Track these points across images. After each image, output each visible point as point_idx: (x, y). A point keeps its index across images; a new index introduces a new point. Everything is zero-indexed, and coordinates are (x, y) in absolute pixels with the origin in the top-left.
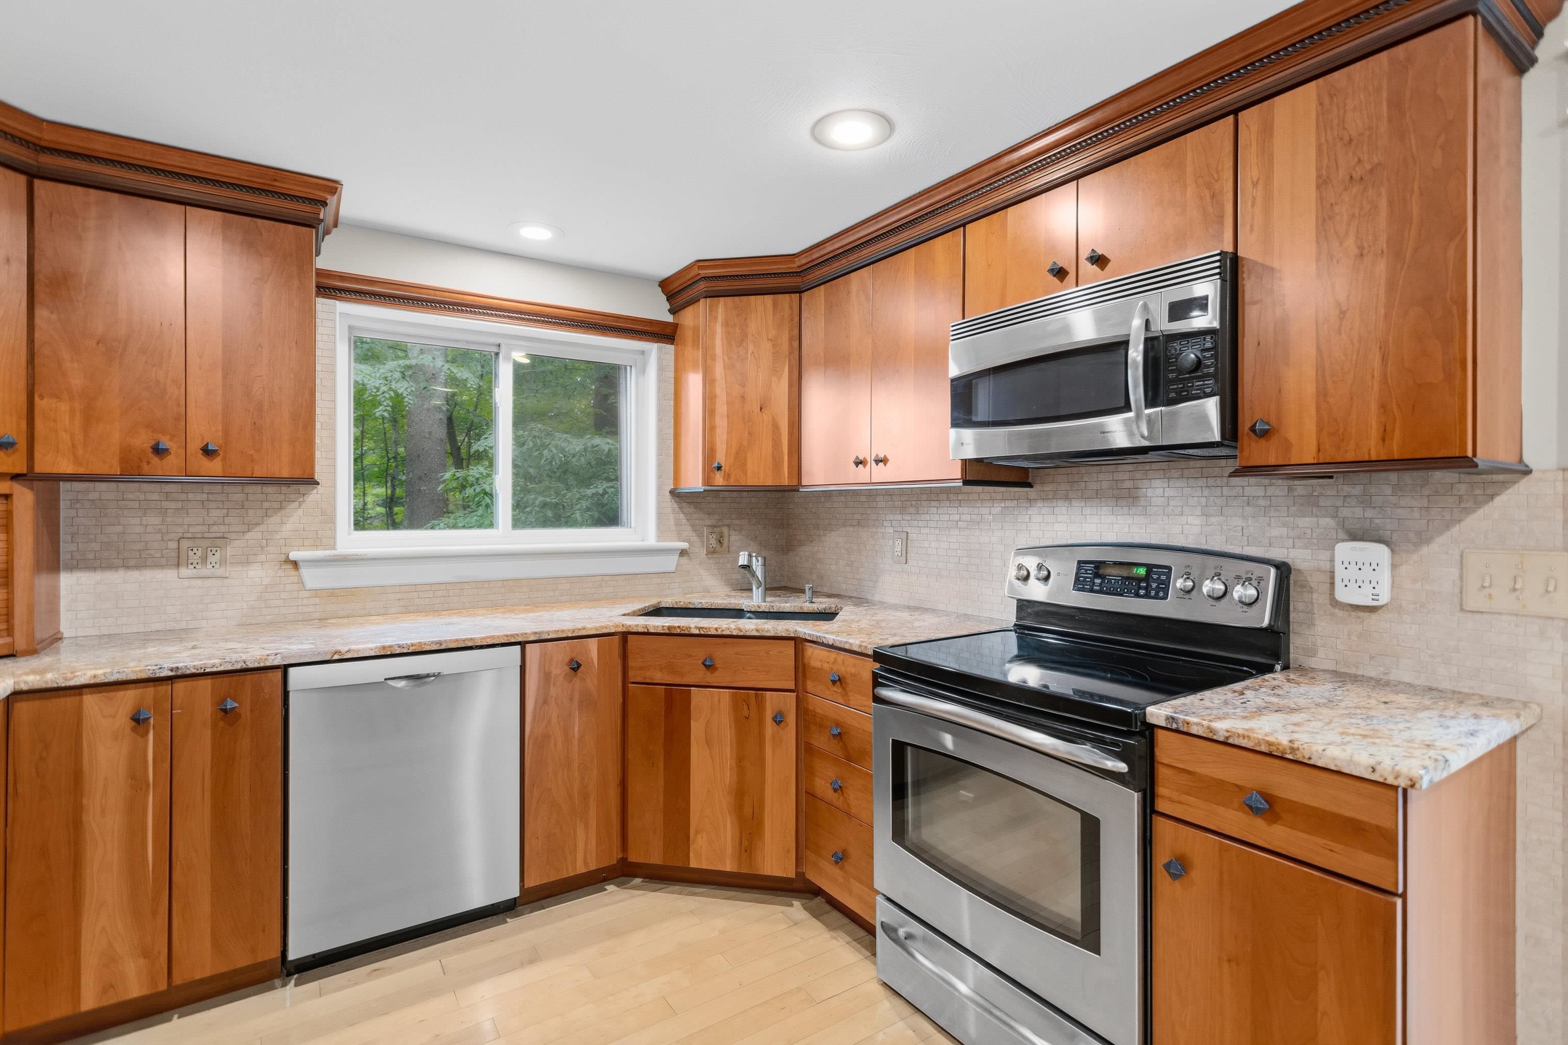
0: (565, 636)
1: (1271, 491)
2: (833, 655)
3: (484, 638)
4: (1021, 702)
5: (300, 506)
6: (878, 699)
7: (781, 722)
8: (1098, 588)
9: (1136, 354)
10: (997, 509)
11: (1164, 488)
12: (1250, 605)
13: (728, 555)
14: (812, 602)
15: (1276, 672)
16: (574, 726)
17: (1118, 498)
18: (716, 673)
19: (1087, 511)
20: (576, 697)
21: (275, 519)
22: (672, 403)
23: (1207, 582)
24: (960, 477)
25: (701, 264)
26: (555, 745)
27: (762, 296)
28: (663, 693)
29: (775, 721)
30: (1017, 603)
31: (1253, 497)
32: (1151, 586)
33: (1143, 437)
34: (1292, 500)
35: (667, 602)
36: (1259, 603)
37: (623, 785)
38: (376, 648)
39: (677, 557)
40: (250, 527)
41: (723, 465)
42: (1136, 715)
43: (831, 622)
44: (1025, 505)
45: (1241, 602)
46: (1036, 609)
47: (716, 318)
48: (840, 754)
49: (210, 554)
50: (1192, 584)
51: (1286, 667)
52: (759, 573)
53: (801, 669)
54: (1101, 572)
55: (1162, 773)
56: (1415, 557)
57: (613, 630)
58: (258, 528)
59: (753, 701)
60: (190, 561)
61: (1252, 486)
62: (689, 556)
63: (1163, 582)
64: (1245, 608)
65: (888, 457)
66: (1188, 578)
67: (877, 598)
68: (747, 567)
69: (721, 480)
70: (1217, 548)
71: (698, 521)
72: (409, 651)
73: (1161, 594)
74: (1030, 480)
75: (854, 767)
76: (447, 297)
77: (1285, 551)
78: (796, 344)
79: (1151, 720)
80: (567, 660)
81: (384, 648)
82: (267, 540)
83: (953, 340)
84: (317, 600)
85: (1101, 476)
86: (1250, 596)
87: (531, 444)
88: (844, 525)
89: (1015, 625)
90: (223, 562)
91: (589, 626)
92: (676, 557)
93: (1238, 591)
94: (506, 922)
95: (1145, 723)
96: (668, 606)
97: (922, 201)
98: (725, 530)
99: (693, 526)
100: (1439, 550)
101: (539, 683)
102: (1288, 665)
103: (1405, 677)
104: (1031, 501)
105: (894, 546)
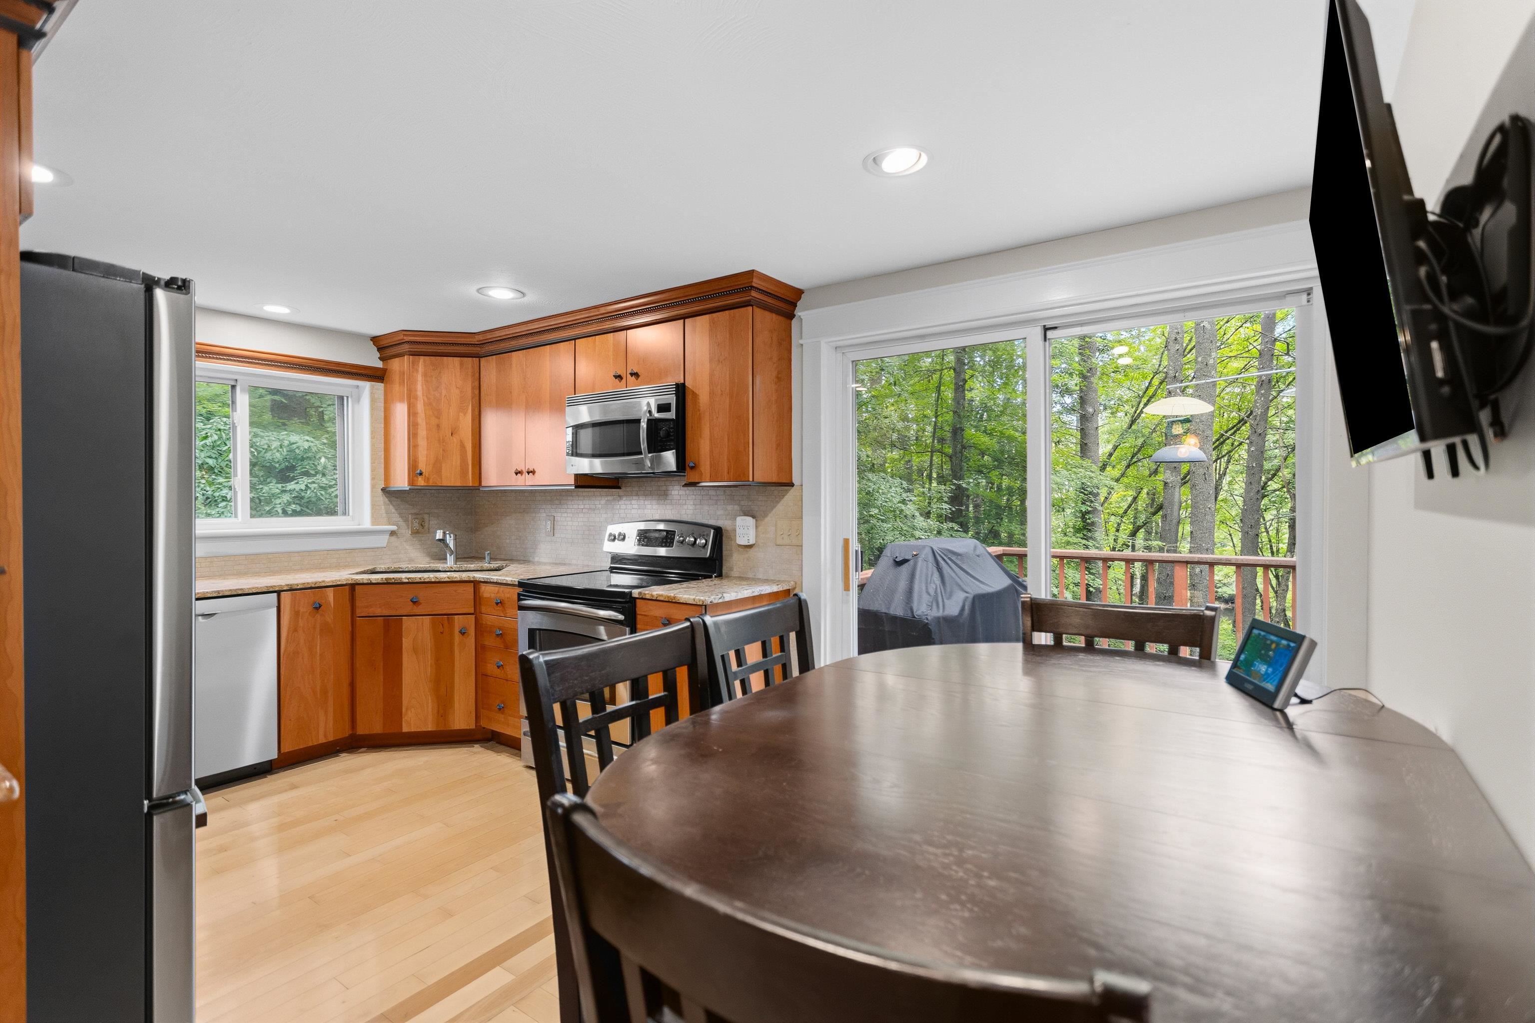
0: (309, 586)
1: (718, 492)
2: (497, 588)
3: (250, 589)
6: (521, 608)
7: (464, 633)
8: (645, 544)
9: (644, 425)
10: (603, 502)
12: (702, 547)
13: (428, 535)
14: (490, 563)
15: (712, 578)
16: (317, 646)
18: (420, 607)
19: (646, 502)
20: (318, 626)
22: (383, 426)
23: (688, 538)
24: (573, 484)
25: (405, 333)
26: (303, 658)
27: (452, 358)
28: (381, 622)
29: (461, 634)
30: (612, 555)
32: (667, 541)
33: (648, 467)
34: (725, 497)
35: (381, 567)
36: (707, 547)
37: (352, 686)
41: (424, 471)
42: (629, 593)
43: (500, 572)
44: (617, 499)
46: (620, 558)
47: (417, 371)
48: (502, 646)
50: (682, 539)
52: (452, 545)
53: (477, 599)
54: (647, 535)
55: (640, 617)
56: (763, 522)
57: (344, 583)
59: (446, 622)
61: (711, 490)
62: (397, 536)
63: (672, 539)
64: (700, 549)
65: (536, 470)
66: (681, 536)
67: (536, 559)
68: (443, 541)
69: (423, 482)
71: (404, 511)
73: (671, 545)
74: (620, 485)
77: (719, 522)
78: (477, 392)
79: (634, 595)
80: (311, 602)
86: (703, 543)
89: (610, 568)
91: (327, 580)
92: (387, 537)
93: (698, 542)
94: (267, 777)
95: (631, 597)
97: (552, 321)
98: (426, 517)
99: (400, 514)
100: (770, 519)
101: (291, 618)
102: (720, 575)
103: (760, 576)
104: (620, 497)
105: (546, 525)
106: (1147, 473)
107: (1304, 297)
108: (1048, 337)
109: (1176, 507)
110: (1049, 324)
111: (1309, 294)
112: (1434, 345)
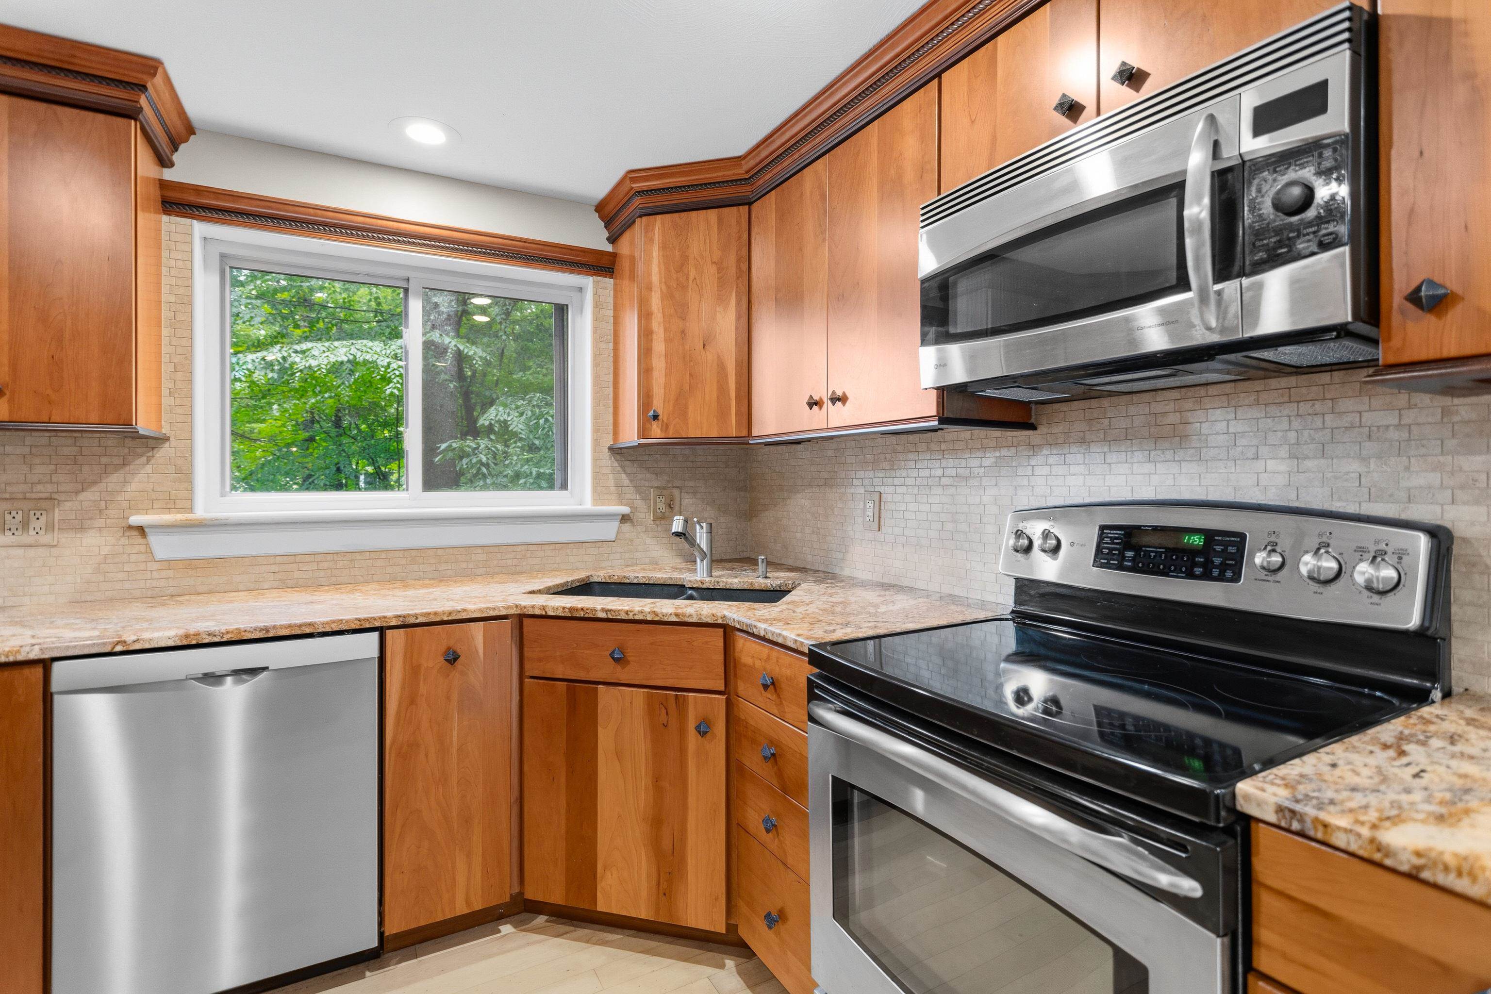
0: (438, 619)
1: (1409, 417)
2: (766, 650)
3: (327, 623)
4: (1012, 749)
5: (148, 461)
6: (812, 718)
7: (705, 733)
8: (1129, 564)
10: (990, 460)
11: (1228, 421)
14: (766, 577)
15: (1433, 702)
16: (451, 730)
17: (1157, 438)
18: (628, 668)
19: (1112, 457)
20: (455, 697)
21: (115, 478)
23: (1308, 558)
24: (934, 413)
25: (635, 175)
26: (427, 756)
27: (705, 211)
28: (565, 688)
29: (699, 732)
30: (1016, 583)
31: (1378, 427)
32: (1212, 562)
33: (1209, 329)
34: (1450, 429)
35: (600, 575)
36: (1401, 592)
38: (176, 636)
39: (618, 523)
40: (84, 487)
41: (660, 412)
42: (1217, 796)
43: (774, 604)
44: (1026, 453)
45: (1369, 588)
46: (1042, 591)
47: (652, 240)
48: (775, 782)
49: (33, 518)
50: (1280, 559)
51: (1447, 694)
52: (703, 542)
53: (731, 665)
54: (1134, 541)
55: (1267, 903)
57: (504, 613)
58: (94, 489)
59: (672, 704)
60: (7, 527)
62: (632, 522)
63: (1232, 557)
64: (1376, 598)
65: (848, 394)
66: (1274, 551)
67: (847, 572)
69: (659, 431)
70: (1316, 505)
71: (643, 482)
72: (222, 640)
73: (1229, 574)
74: (1033, 421)
75: (792, 803)
76: (330, 218)
77: (1438, 509)
78: (745, 267)
79: (1245, 806)
80: (443, 648)
81: (187, 636)
82: (106, 501)
83: (923, 227)
84: (170, 573)
85: (1132, 410)
86: (1386, 580)
87: (530, 413)
88: (810, 486)
89: (1013, 612)
90: (50, 527)
91: (471, 607)
92: (616, 524)
93: (1363, 571)
94: (363, 977)
95: (1232, 810)
96: (600, 580)
97: (885, 53)
98: (676, 493)
99: (637, 487)
101: (404, 679)
104: (1034, 448)
105: (865, 509)
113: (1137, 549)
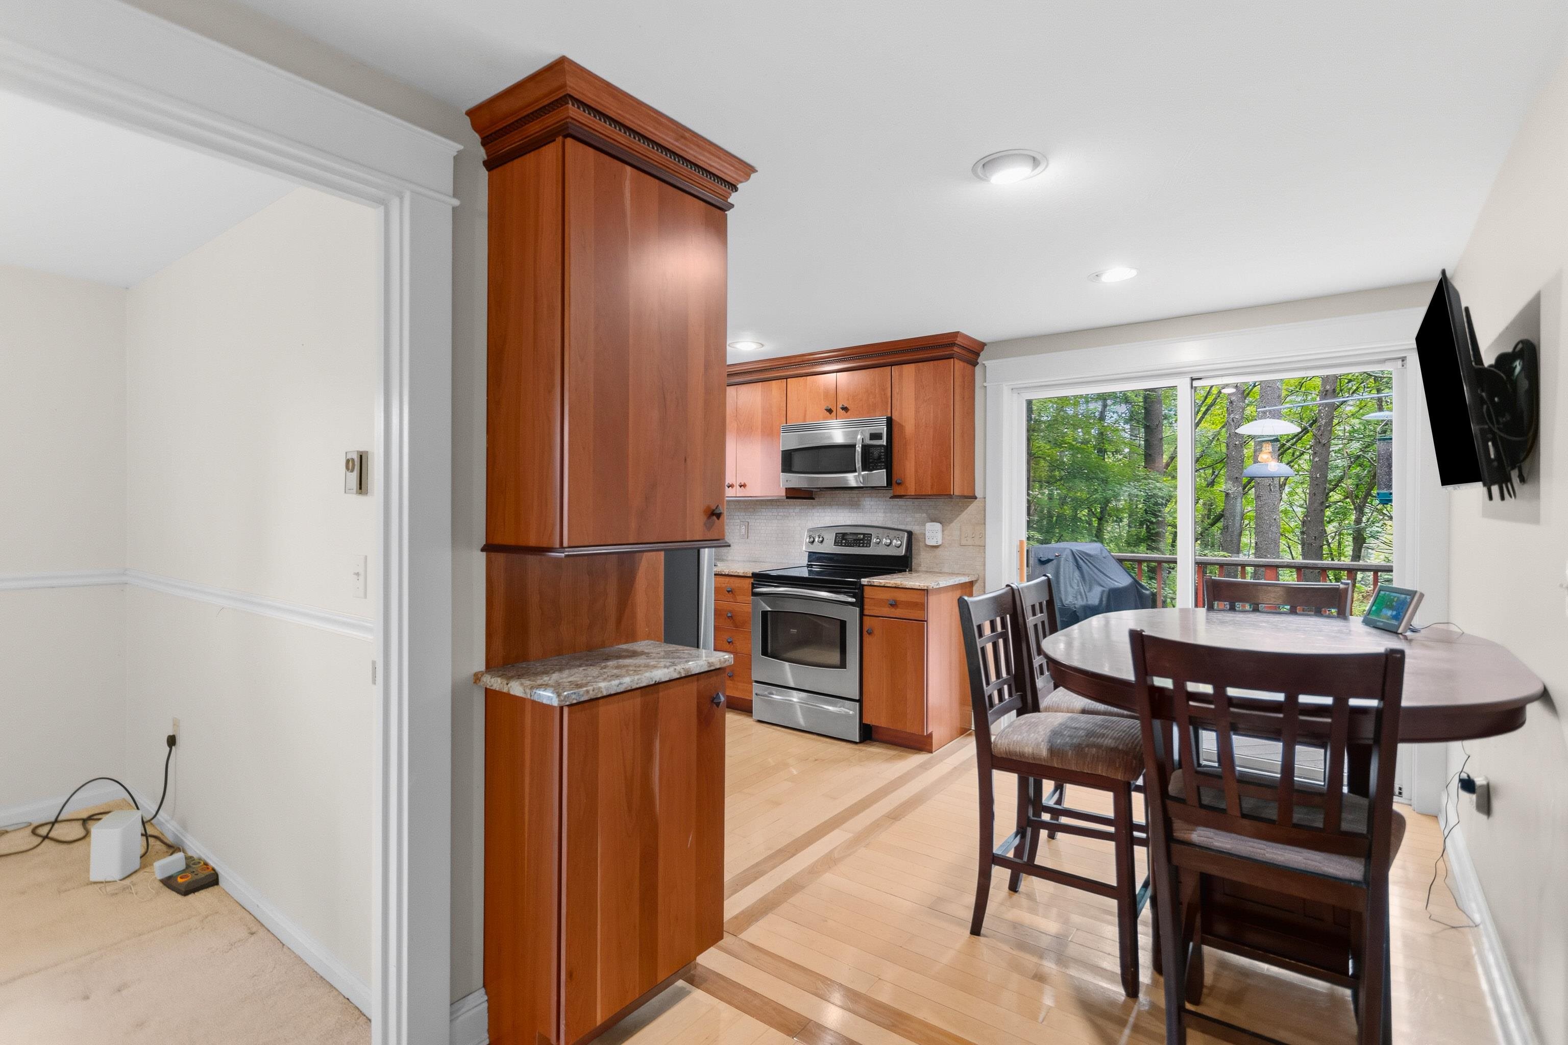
1: (905, 504)
2: (727, 579)
6: (755, 594)
8: (843, 544)
9: (859, 449)
10: (797, 510)
11: (870, 501)
12: (898, 547)
15: (907, 571)
17: (852, 506)
19: (839, 511)
23: (884, 540)
30: (809, 553)
31: (901, 506)
32: (864, 542)
33: (861, 482)
34: (914, 507)
36: (902, 547)
44: (810, 508)
45: (895, 547)
46: (818, 556)
48: (731, 626)
50: (879, 540)
54: (845, 537)
55: (866, 600)
56: (949, 527)
61: (900, 502)
63: (869, 541)
64: (897, 549)
65: (747, 485)
66: (878, 538)
67: (730, 558)
70: (888, 526)
74: (815, 496)
75: (739, 630)
77: (910, 527)
79: (863, 583)
83: (781, 434)
88: (733, 515)
89: (808, 563)
93: (895, 543)
95: (861, 585)
100: (955, 525)
102: (911, 570)
103: (946, 570)
104: (814, 506)
105: (740, 530)
106: (1204, 484)
107: (1400, 362)
108: (1194, 385)
109: (1238, 518)
110: (1195, 376)
111: (1403, 361)
112: (1490, 444)
113: (846, 540)
